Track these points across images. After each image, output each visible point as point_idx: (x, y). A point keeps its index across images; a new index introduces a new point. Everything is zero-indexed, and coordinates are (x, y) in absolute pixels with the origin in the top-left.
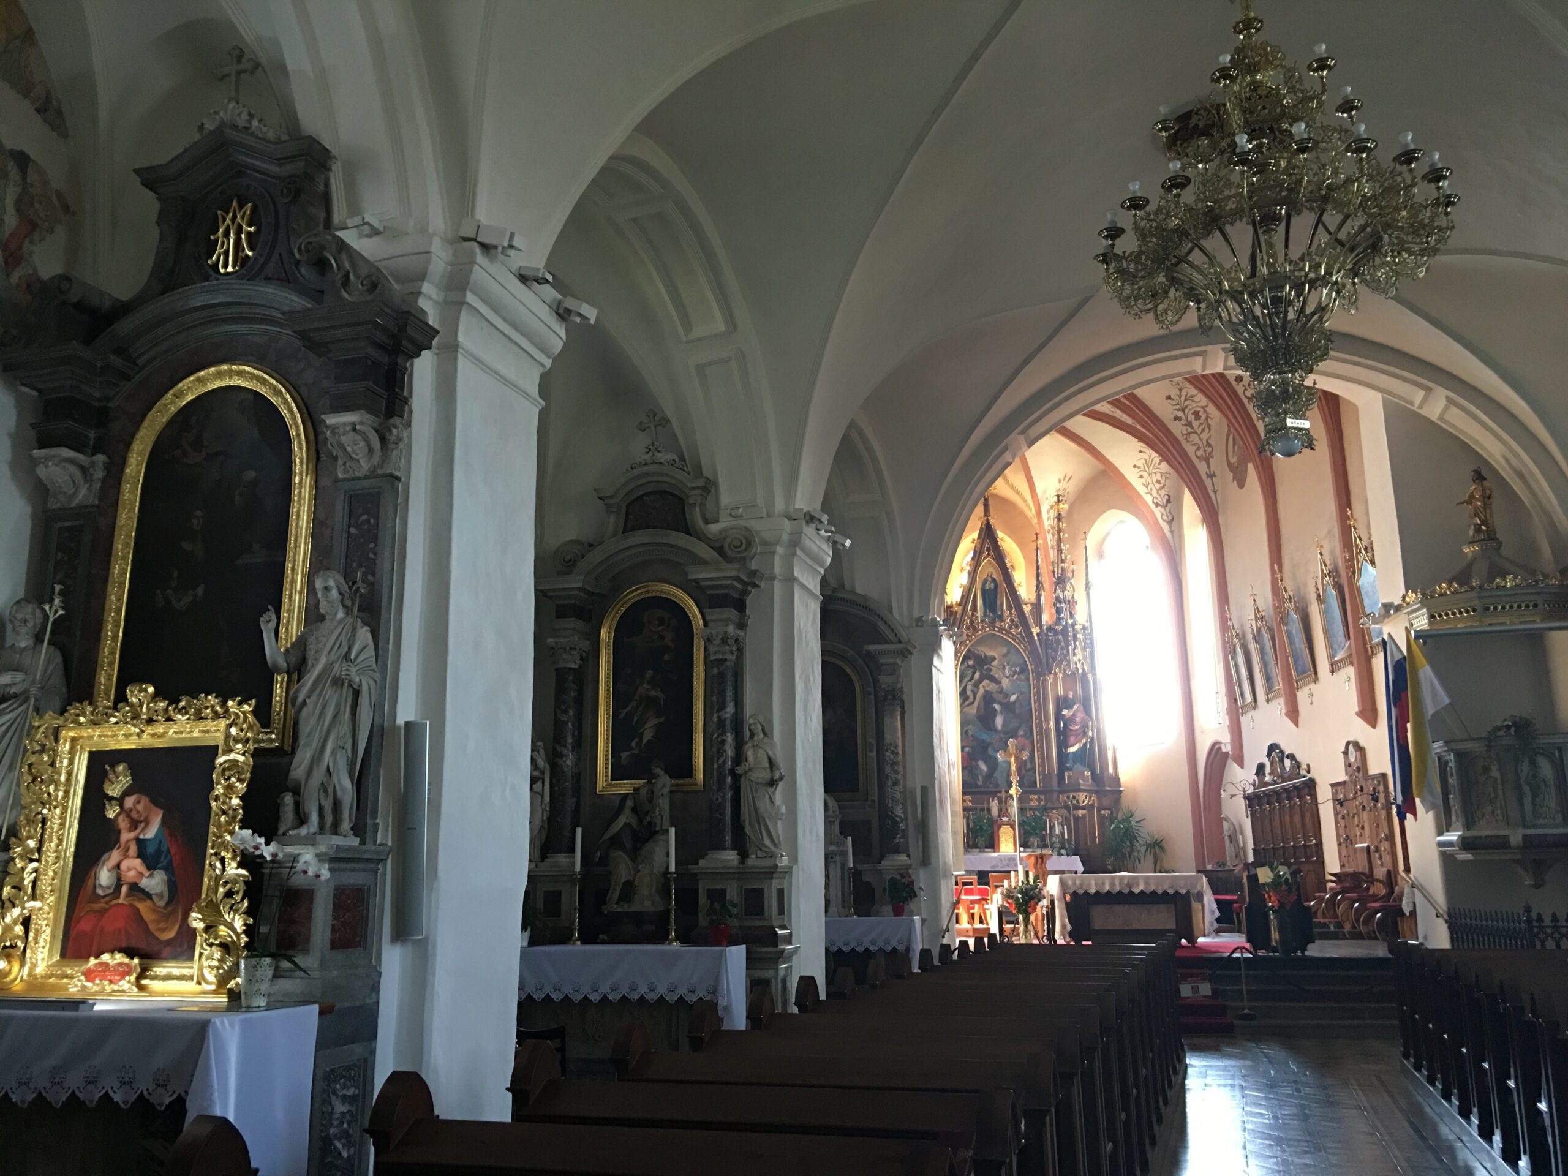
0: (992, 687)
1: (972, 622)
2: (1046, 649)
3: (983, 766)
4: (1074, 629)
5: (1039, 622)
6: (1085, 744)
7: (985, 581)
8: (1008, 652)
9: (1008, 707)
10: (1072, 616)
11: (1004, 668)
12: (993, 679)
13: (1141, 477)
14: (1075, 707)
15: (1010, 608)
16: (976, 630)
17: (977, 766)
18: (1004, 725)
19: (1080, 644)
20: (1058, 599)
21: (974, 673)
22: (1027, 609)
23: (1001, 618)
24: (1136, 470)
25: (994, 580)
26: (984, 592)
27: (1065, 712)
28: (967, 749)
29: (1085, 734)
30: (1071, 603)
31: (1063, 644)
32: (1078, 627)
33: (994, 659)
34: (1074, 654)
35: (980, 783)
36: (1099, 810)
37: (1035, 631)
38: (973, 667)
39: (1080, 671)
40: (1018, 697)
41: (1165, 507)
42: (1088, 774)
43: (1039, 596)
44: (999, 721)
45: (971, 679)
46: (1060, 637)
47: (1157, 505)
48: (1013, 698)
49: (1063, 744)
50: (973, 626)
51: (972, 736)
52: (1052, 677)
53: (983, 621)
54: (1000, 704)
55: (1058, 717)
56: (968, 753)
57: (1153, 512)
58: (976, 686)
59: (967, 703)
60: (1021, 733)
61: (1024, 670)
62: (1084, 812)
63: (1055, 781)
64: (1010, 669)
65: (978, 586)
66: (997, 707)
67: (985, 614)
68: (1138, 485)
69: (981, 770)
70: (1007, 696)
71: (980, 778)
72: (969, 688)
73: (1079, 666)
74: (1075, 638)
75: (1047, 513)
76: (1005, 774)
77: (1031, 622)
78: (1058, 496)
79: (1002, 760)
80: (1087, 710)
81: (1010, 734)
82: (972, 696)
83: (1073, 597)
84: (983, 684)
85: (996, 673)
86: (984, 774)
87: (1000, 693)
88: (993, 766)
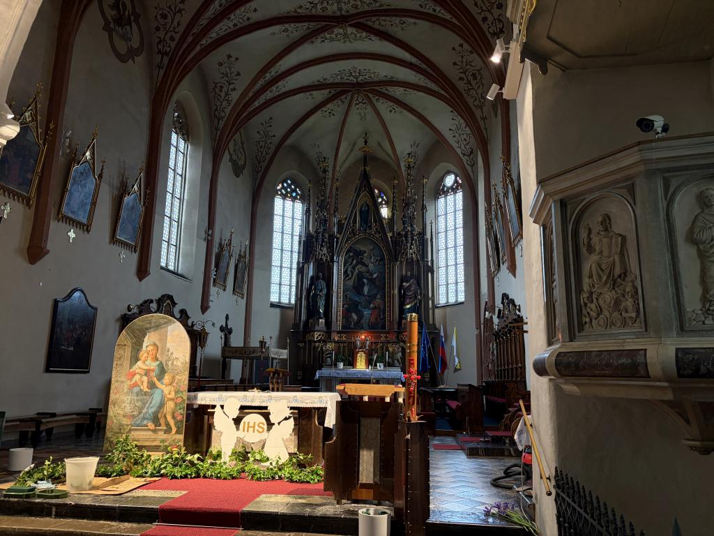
0: (363, 269)
1: (353, 230)
2: (395, 246)
3: (355, 316)
4: (412, 233)
5: (392, 230)
6: (416, 304)
7: (363, 205)
8: (374, 248)
9: (371, 281)
10: (412, 226)
11: (371, 258)
12: (364, 264)
13: (454, 136)
14: (411, 281)
15: (375, 221)
16: (354, 234)
17: (351, 315)
18: (368, 292)
19: (416, 242)
20: (404, 216)
21: (353, 260)
22: (385, 222)
23: (370, 228)
24: (451, 132)
25: (367, 205)
26: (361, 212)
27: (405, 284)
28: (346, 306)
29: (416, 297)
30: (412, 218)
31: (405, 242)
32: (415, 233)
33: (365, 252)
34: (411, 248)
35: (352, 326)
37: (389, 235)
38: (353, 256)
39: (415, 259)
40: (378, 275)
41: (469, 156)
43: (393, 215)
44: (366, 289)
45: (351, 264)
46: (404, 238)
47: (464, 155)
48: (375, 276)
49: (402, 304)
50: (353, 233)
51: (350, 298)
52: (399, 262)
54: (367, 279)
55: (401, 287)
56: (346, 308)
57: (461, 159)
58: (354, 268)
59: (347, 278)
60: (379, 296)
61: (382, 259)
63: (396, 326)
65: (358, 209)
66: (365, 280)
67: (361, 225)
68: (452, 142)
69: (354, 319)
70: (371, 274)
71: (352, 323)
72: (349, 269)
73: (414, 256)
74: (412, 240)
75: (403, 165)
76: (367, 321)
77: (387, 230)
78: (409, 154)
79: (366, 313)
80: (419, 284)
81: (372, 298)
82: (351, 275)
83: (413, 215)
84: (358, 267)
85: (366, 261)
86: (355, 321)
87: (367, 272)
88: (360, 316)
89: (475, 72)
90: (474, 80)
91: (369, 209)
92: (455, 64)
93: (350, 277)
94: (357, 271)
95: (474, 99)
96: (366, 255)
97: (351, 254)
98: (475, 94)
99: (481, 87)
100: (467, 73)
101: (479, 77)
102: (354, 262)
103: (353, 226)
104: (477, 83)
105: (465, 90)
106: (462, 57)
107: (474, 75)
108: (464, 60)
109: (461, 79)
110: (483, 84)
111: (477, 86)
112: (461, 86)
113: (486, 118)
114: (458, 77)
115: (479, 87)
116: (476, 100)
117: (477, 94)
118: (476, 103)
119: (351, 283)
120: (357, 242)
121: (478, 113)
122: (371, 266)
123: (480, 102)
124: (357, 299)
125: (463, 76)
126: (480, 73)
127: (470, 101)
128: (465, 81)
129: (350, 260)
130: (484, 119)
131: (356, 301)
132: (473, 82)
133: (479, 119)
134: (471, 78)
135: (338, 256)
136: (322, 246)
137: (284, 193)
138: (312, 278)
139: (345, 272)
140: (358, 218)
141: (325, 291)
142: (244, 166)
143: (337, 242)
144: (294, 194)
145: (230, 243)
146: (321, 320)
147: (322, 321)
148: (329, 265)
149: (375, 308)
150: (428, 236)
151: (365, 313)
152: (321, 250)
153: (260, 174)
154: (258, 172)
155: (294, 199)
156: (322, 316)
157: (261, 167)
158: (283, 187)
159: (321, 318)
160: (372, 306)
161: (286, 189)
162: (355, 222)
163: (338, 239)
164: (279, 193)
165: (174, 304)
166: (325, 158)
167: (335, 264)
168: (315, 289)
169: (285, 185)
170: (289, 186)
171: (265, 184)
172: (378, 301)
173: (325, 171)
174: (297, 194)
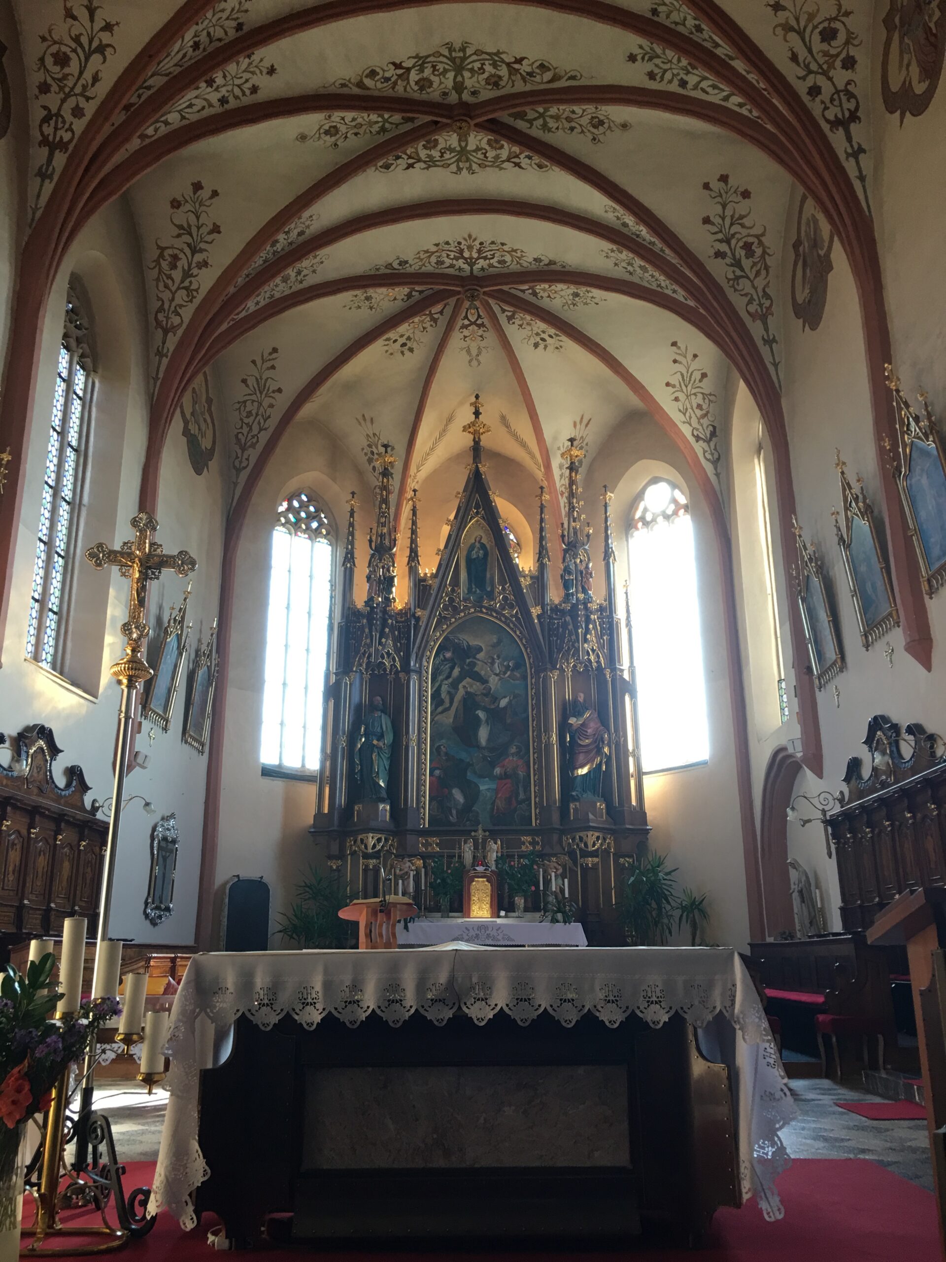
0: (477, 687)
1: (451, 600)
2: (550, 636)
3: (458, 796)
4: (586, 608)
5: (540, 599)
6: (599, 765)
7: (472, 547)
8: (499, 641)
9: (495, 715)
10: (585, 591)
11: (493, 663)
12: (477, 677)
13: (677, 399)
14: (587, 715)
15: (502, 582)
16: (456, 610)
17: (451, 794)
18: (489, 740)
19: (595, 628)
20: (567, 570)
21: (452, 668)
22: (525, 582)
23: (491, 596)
24: (670, 388)
25: (483, 546)
26: (469, 561)
27: (572, 720)
28: (437, 772)
29: (599, 751)
30: (584, 575)
31: (571, 627)
32: (594, 606)
33: (480, 649)
34: (586, 640)
35: (453, 819)
36: (617, 856)
37: (535, 611)
38: (451, 660)
39: (595, 665)
40: (510, 701)
41: (708, 441)
42: (601, 806)
43: (542, 567)
44: (483, 734)
45: (449, 677)
46: (568, 618)
47: (698, 439)
48: (503, 703)
49: (568, 766)
50: (452, 606)
51: (446, 754)
52: (556, 673)
53: (465, 600)
54: (485, 709)
55: (564, 726)
56: (439, 777)
57: (692, 448)
58: (455, 685)
59: (440, 709)
60: (513, 750)
61: (519, 665)
62: (596, 860)
63: (556, 817)
64: (501, 664)
65: (461, 555)
66: (481, 714)
67: (470, 590)
68: (672, 410)
69: (456, 803)
70: (495, 699)
71: (454, 812)
72: (444, 688)
73: (592, 658)
74: (588, 620)
75: (556, 462)
76: (489, 807)
77: (530, 600)
78: (572, 440)
79: (485, 786)
80: (603, 719)
81: (497, 752)
82: (447, 700)
83: (587, 567)
84: (464, 683)
85: (481, 669)
86: (459, 807)
87: (486, 695)
88: (472, 794)
89: (750, 240)
90: (747, 258)
91: (486, 554)
92: (707, 221)
93: (447, 705)
94: (461, 692)
95: (746, 299)
96: (481, 656)
97: (448, 655)
98: (749, 289)
99: (763, 272)
100: (733, 242)
101: (759, 251)
102: (456, 672)
103: (453, 590)
104: (755, 264)
105: (729, 280)
106: (724, 206)
107: (748, 247)
108: (728, 212)
109: (719, 254)
110: (767, 268)
111: (754, 272)
112: (719, 270)
113: (774, 340)
114: (712, 252)
115: (758, 274)
116: (750, 302)
117: (755, 288)
118: (752, 308)
119: (448, 719)
120: (461, 628)
121: (756, 329)
122: (494, 681)
123: (761, 305)
124: (463, 755)
125: (724, 247)
126: (760, 243)
127: (739, 302)
128: (728, 260)
129: (446, 668)
130: (770, 342)
131: (462, 761)
132: (746, 263)
133: (759, 343)
134: (741, 253)
135: (419, 659)
136: (382, 634)
137: (293, 520)
138: (358, 709)
139: (436, 695)
140: (463, 575)
141: (389, 738)
142: (211, 453)
143: (417, 627)
144: (315, 525)
145: (183, 618)
146: (381, 806)
147: (384, 807)
148: (397, 679)
149: (505, 776)
150: (620, 614)
151: (482, 788)
152: (380, 643)
153: (244, 475)
154: (239, 470)
155: (314, 534)
156: (384, 794)
157: (247, 459)
158: (290, 508)
159: (383, 801)
160: (497, 771)
161: (296, 512)
162: (456, 582)
163: (418, 619)
164: (283, 520)
165: (55, 751)
166: (386, 446)
167: (414, 677)
168: (366, 735)
169: (296, 504)
170: (303, 506)
171: (255, 499)
172: (511, 761)
173: (386, 473)
174: (321, 524)
